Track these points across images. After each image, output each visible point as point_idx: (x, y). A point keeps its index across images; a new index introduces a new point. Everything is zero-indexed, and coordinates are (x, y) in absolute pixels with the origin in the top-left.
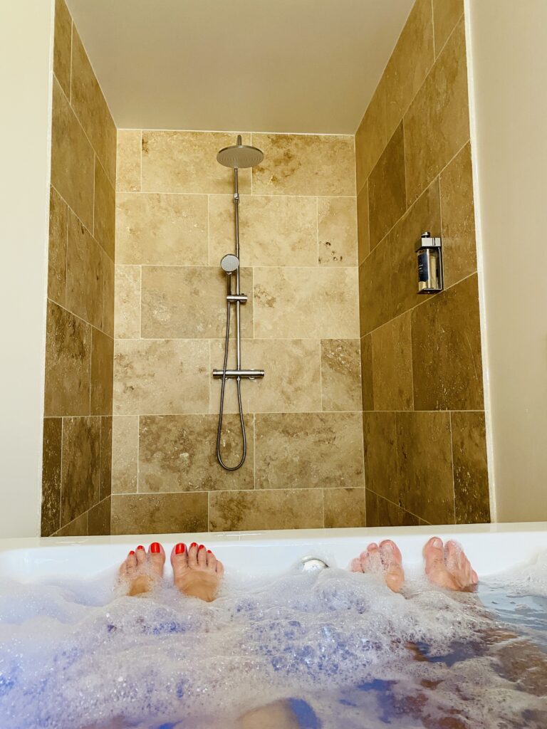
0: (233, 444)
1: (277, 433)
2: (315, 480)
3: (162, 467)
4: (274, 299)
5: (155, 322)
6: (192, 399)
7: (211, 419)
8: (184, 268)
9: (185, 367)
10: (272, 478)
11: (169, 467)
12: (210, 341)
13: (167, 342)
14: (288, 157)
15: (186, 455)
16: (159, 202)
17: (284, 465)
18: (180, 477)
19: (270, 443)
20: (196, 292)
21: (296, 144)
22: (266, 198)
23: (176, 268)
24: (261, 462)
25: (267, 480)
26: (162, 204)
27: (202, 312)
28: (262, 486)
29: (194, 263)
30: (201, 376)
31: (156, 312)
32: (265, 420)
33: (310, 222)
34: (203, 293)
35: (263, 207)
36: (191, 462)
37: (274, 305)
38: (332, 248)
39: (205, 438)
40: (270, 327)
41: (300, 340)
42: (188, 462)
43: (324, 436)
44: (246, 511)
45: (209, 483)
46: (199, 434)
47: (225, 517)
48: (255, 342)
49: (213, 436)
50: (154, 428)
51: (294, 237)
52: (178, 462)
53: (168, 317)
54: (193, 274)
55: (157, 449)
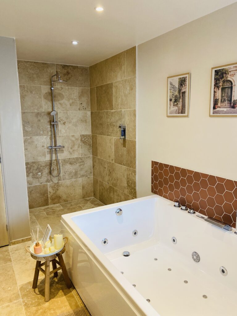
0: (55, 169)
1: (68, 164)
2: (79, 176)
3: (33, 178)
4: (65, 122)
5: (26, 131)
6: (41, 156)
7: (47, 162)
8: (35, 112)
9: (38, 146)
10: (67, 177)
11: (35, 177)
12: (45, 137)
13: (31, 138)
14: (68, 73)
15: (40, 173)
16: (24, 88)
17: (71, 173)
18: (39, 180)
19: (66, 167)
20: (39, 121)
21: (70, 69)
22: (61, 88)
23: (32, 112)
24: (63, 173)
25: (65, 178)
26: (26, 89)
27: (42, 127)
28: (64, 180)
29: (38, 110)
30: (43, 148)
31: (26, 128)
32: (64, 161)
33: (76, 96)
34: (42, 121)
35: (61, 91)
36: (42, 175)
37: (65, 124)
38: (83, 105)
39: (46, 167)
40: (64, 131)
41: (74, 135)
42: (41, 175)
43: (81, 163)
44: (60, 187)
45: (48, 181)
46: (43, 167)
47: (53, 190)
48: (60, 136)
49: (48, 167)
50: (29, 166)
51: (71, 101)
52: (37, 176)
53: (31, 129)
54: (38, 114)
55: (30, 173)
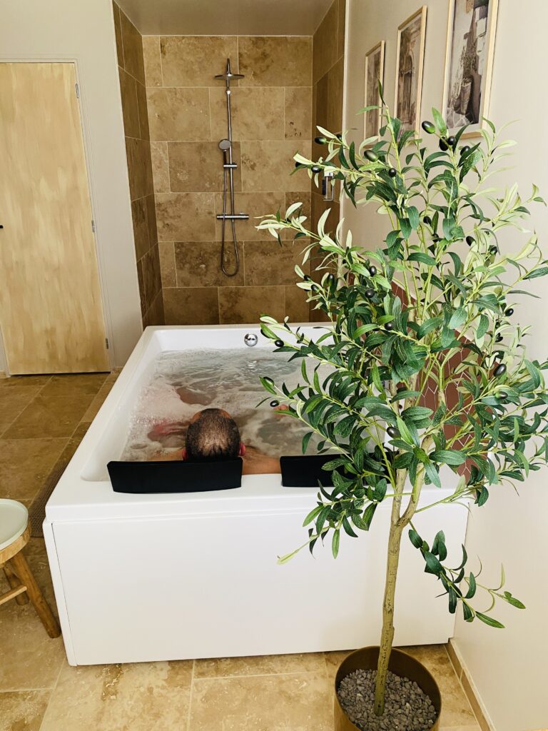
0: (231, 260)
1: (257, 254)
2: (280, 281)
3: (190, 273)
4: (255, 164)
5: (179, 181)
6: (205, 232)
7: (217, 244)
8: (195, 143)
9: (200, 211)
10: (255, 280)
11: (194, 273)
12: (214, 194)
13: (187, 194)
14: (265, 56)
15: (204, 266)
16: (176, 94)
17: (263, 272)
18: (201, 279)
19: (254, 259)
20: (204, 160)
21: (270, 45)
22: (249, 89)
23: (190, 143)
24: (248, 271)
25: (252, 281)
26: (178, 96)
27: (208, 174)
28: (249, 285)
29: (202, 139)
30: (209, 217)
31: (178, 174)
32: (250, 245)
33: (280, 107)
34: (208, 161)
35: (247, 96)
36: (207, 270)
37: (255, 168)
38: (294, 126)
39: (214, 256)
40: (253, 184)
41: (272, 193)
42: (205, 270)
43: (286, 255)
44: (241, 298)
45: (218, 282)
46: (210, 254)
47: (228, 301)
48: (243, 194)
49: (218, 255)
50: (184, 249)
51: (268, 119)
52: (199, 270)
53: (187, 178)
54: (201, 148)
55: (186, 262)
